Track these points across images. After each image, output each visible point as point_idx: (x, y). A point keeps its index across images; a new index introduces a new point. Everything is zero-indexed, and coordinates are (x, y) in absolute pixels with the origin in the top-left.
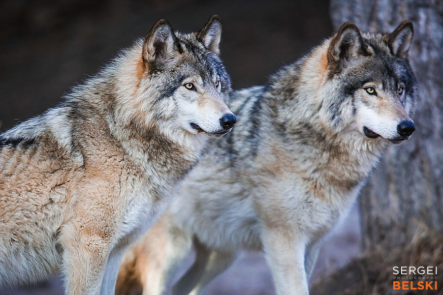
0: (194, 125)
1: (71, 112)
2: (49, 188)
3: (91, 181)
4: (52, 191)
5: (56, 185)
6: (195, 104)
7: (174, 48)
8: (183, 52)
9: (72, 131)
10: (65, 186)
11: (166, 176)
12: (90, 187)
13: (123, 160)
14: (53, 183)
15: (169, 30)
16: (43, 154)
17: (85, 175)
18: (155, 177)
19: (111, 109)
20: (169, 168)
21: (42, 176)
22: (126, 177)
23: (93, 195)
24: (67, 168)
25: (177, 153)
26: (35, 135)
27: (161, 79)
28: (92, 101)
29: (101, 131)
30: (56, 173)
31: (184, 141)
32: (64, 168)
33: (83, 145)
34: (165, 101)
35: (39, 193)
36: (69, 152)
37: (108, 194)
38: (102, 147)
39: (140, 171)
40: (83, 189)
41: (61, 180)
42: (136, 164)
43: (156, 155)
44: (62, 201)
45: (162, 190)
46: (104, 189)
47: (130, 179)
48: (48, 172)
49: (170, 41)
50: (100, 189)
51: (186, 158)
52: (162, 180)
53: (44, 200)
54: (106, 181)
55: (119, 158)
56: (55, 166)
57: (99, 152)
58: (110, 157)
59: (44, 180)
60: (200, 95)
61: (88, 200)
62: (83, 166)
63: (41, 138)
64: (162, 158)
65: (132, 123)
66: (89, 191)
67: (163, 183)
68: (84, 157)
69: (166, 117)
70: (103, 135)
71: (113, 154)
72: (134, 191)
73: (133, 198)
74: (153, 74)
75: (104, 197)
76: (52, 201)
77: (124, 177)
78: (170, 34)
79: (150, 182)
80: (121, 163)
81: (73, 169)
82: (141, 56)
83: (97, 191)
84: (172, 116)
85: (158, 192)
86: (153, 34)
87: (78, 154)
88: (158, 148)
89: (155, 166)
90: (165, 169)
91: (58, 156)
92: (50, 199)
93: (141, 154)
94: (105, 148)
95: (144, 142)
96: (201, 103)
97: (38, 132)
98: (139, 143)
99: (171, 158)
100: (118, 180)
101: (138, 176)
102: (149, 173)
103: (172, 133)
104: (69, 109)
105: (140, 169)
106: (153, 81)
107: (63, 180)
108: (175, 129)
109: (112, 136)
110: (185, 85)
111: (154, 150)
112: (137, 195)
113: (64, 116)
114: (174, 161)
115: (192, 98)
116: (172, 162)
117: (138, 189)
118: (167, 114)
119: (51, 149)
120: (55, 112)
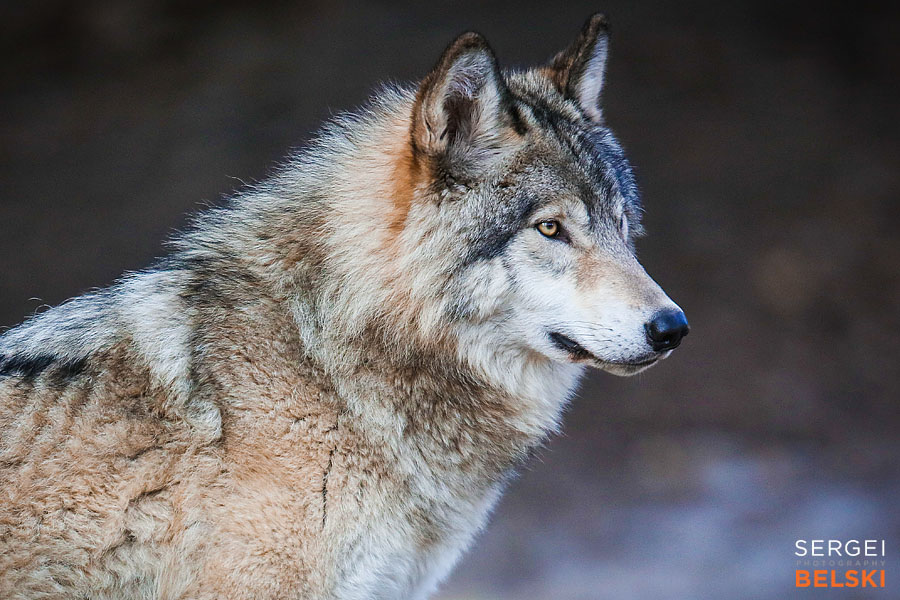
0: (560, 340)
1: (190, 286)
2: (124, 499)
3: (245, 489)
4: (131, 510)
5: (143, 494)
6: (567, 282)
7: (500, 118)
8: (526, 130)
9: (195, 340)
10: (165, 497)
11: (454, 476)
12: (241, 505)
13: (336, 428)
14: (134, 487)
15: (489, 64)
16: (108, 405)
17: (224, 466)
18: (424, 480)
19: (307, 286)
20: (466, 454)
21: (103, 466)
22: (342, 479)
23: (248, 530)
24: (173, 445)
25: (498, 413)
26: (87, 348)
27: (470, 209)
28: (250, 258)
29: (276, 343)
30: (142, 459)
31: (522, 383)
32: (168, 446)
33: (224, 379)
34: (479, 270)
35: (95, 515)
36: (182, 398)
37: (290, 526)
38: (279, 387)
39: (382, 462)
40: (222, 510)
41: (157, 478)
42: (372, 440)
43: (431, 419)
44: (157, 538)
45: (442, 514)
46: (279, 511)
47: (353, 483)
48: (119, 455)
49: (489, 99)
50: (269, 511)
51: (521, 427)
52: (444, 487)
53: (109, 535)
54: (285, 489)
55: (323, 424)
56: (141, 439)
57: (268, 403)
58: (298, 420)
59: (110, 479)
60: (581, 255)
61: (235, 544)
62: (221, 442)
63: (105, 356)
64: (447, 428)
65: (369, 329)
66: (239, 517)
67: (445, 494)
68: (225, 415)
69: (481, 314)
70: (281, 355)
71: (307, 411)
72: (362, 519)
73: (360, 537)
74: (445, 191)
75: (277, 535)
76: (130, 539)
77: (335, 478)
78: (491, 75)
79: (408, 492)
80: (329, 436)
81: (192, 449)
82: (408, 139)
83: (259, 516)
84: (496, 313)
85: (430, 518)
86: (444, 75)
87: (207, 405)
88: (437, 400)
89: (424, 450)
90: (455, 458)
91: (150, 410)
92: (127, 532)
93: (386, 415)
94: (285, 394)
95: (398, 382)
96: (584, 276)
97: (96, 339)
98: (382, 385)
99: (477, 428)
100: (319, 486)
101: (375, 475)
102: (406, 467)
103: (491, 359)
104: (186, 275)
105: (380, 456)
106: (446, 213)
107: (161, 479)
108: (500, 349)
109: (309, 362)
110: (537, 226)
111: (425, 405)
112: (369, 527)
113: (172, 294)
114: (483, 437)
115: (559, 262)
116: (477, 440)
117: (376, 513)
118: (485, 306)
119: (132, 389)
120: (144, 283)
